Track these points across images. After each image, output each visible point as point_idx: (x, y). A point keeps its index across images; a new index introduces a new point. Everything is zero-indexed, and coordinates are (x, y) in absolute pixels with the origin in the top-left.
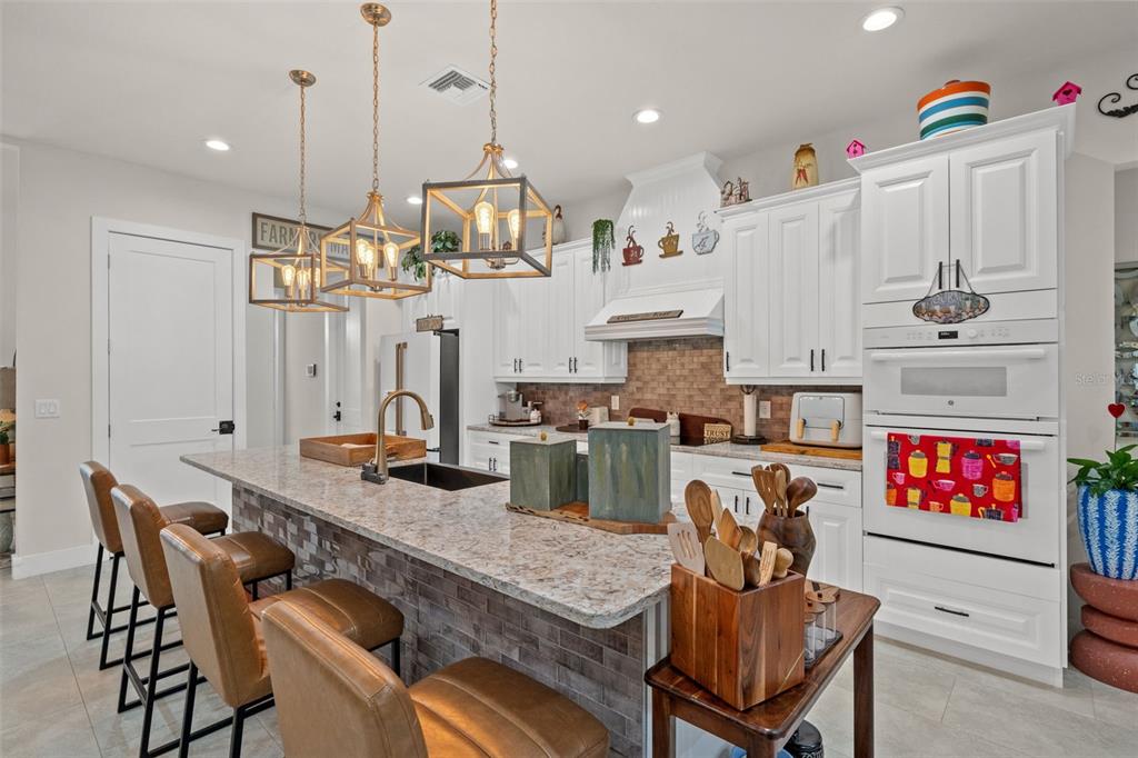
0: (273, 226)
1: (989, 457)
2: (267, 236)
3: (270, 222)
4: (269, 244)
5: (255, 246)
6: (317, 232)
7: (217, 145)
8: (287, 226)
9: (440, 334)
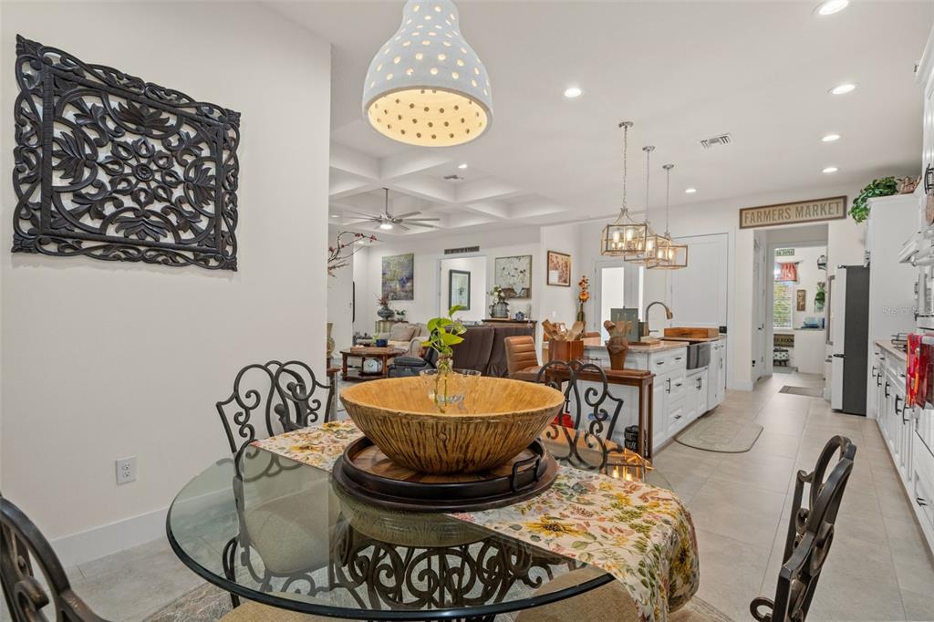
0: (753, 214)
2: (749, 220)
3: (750, 211)
4: (750, 224)
5: (741, 227)
6: (784, 208)
7: (690, 191)
8: (762, 210)
9: (845, 267)
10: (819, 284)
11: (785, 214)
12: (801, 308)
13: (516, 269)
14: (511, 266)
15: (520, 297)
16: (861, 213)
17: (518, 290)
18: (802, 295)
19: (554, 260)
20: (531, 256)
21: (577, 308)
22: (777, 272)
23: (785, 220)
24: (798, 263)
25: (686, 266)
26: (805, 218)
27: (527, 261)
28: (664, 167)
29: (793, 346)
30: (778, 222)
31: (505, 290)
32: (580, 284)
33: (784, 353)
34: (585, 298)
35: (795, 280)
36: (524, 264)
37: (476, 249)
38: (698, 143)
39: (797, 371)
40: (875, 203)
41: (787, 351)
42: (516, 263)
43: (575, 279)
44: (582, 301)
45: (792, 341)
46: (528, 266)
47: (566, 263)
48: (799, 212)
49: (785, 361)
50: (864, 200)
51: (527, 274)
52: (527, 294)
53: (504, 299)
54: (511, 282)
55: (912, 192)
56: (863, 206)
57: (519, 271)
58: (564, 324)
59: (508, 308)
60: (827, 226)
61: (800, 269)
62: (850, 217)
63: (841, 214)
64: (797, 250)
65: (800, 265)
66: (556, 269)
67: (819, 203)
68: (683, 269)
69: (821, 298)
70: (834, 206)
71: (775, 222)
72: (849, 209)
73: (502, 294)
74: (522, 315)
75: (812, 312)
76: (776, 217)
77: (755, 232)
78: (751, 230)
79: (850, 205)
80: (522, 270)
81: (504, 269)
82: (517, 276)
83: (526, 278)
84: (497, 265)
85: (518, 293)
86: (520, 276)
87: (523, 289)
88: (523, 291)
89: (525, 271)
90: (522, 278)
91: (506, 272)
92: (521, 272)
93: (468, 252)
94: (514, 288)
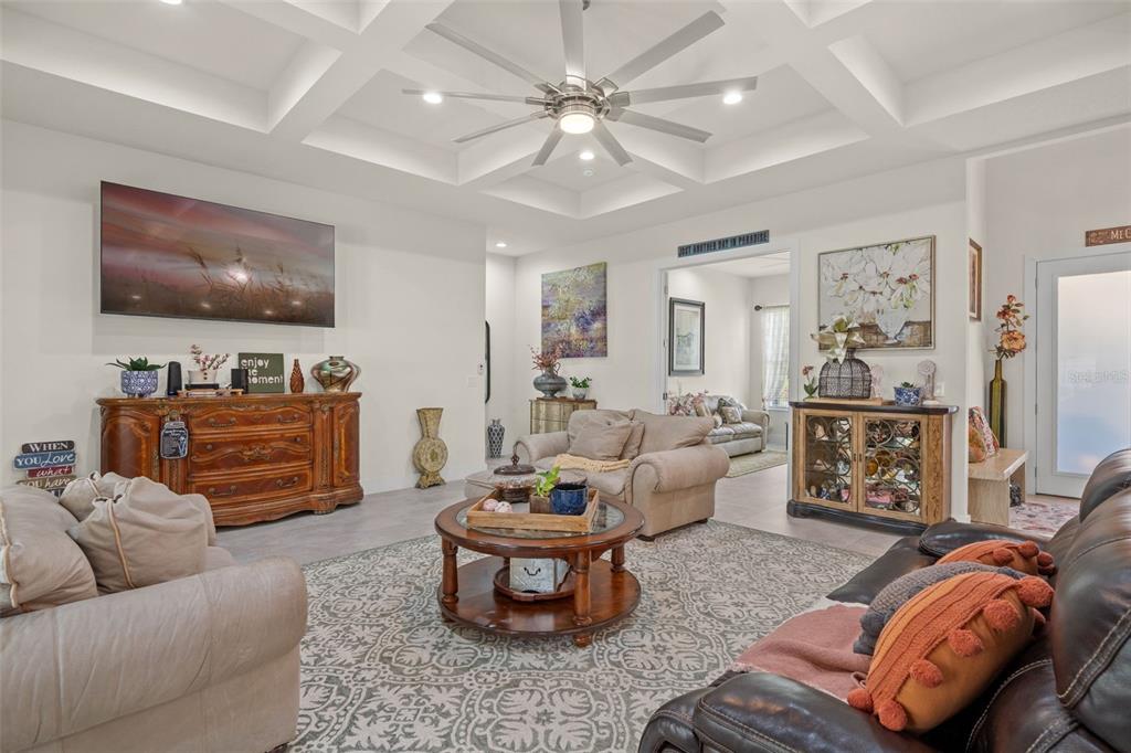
13: (885, 275)
14: (866, 270)
15: (899, 346)
17: (891, 325)
20: (933, 241)
27: (924, 250)
32: (1002, 314)
34: (1016, 346)
36: (911, 261)
37: (762, 237)
42: (885, 260)
46: (926, 263)
51: (923, 284)
52: (923, 335)
54: (870, 307)
57: (892, 280)
59: (872, 372)
73: (855, 339)
74: (915, 392)
80: (906, 276)
81: (845, 277)
82: (887, 291)
83: (918, 296)
84: (824, 270)
85: (891, 335)
86: (898, 293)
87: (907, 324)
88: (907, 331)
89: (913, 277)
90: (906, 295)
91: (851, 285)
92: (901, 281)
93: (740, 246)
94: (877, 322)
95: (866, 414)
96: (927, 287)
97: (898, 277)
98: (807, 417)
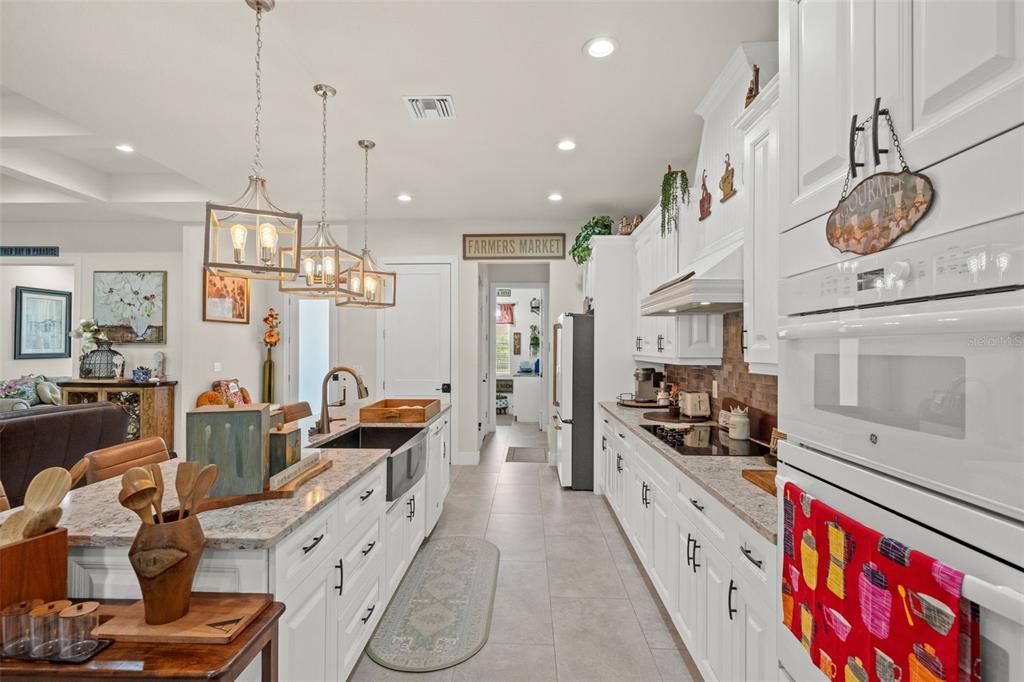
0: (477, 241)
1: (901, 590)
2: (473, 249)
3: (475, 239)
4: (474, 255)
5: (465, 258)
6: (509, 239)
7: (404, 198)
8: (487, 239)
9: (572, 315)
10: (532, 327)
11: (509, 247)
12: (517, 351)
13: (136, 293)
14: (125, 287)
15: (143, 341)
16: (581, 253)
17: (140, 328)
18: (517, 337)
19: (217, 280)
20: (165, 274)
21: (262, 357)
22: (498, 313)
23: (510, 255)
24: (513, 305)
25: (394, 305)
26: (528, 254)
27: (159, 280)
28: (361, 143)
29: (511, 392)
30: (502, 255)
31: (110, 329)
32: (266, 320)
33: (503, 400)
34: (273, 340)
35: (512, 323)
36: (151, 286)
37: (52, 251)
38: (406, 99)
39: (516, 420)
40: (597, 242)
41: (506, 398)
42: (137, 283)
43: (257, 312)
44: (270, 343)
45: (511, 386)
46: (161, 288)
47: (241, 288)
48: (523, 245)
49: (505, 409)
50: (586, 238)
51: (158, 302)
52: (159, 335)
53: (109, 344)
54: (127, 314)
55: (629, 234)
56: (585, 245)
57: (141, 296)
58: (236, 381)
59: (117, 360)
60: (548, 265)
61: (516, 310)
62: (569, 257)
63: (561, 254)
64: (514, 291)
65: (516, 307)
66: (222, 296)
67: (541, 238)
68: (389, 309)
69: (535, 342)
70: (555, 243)
71: (499, 255)
72: (569, 248)
73: (102, 336)
74: (147, 373)
75: (527, 357)
76: (501, 249)
77: (479, 264)
78: (476, 262)
79: (570, 243)
80: (149, 295)
81: (111, 291)
82: (138, 304)
83: (155, 309)
84: (97, 284)
85: (140, 334)
86: (144, 306)
87: (149, 327)
88: (149, 332)
89: (153, 296)
90: (149, 308)
91: (115, 297)
92: (146, 298)
93: (33, 255)
94: (132, 325)
95: (107, 389)
96: (160, 304)
97: (144, 295)
98: (69, 393)
